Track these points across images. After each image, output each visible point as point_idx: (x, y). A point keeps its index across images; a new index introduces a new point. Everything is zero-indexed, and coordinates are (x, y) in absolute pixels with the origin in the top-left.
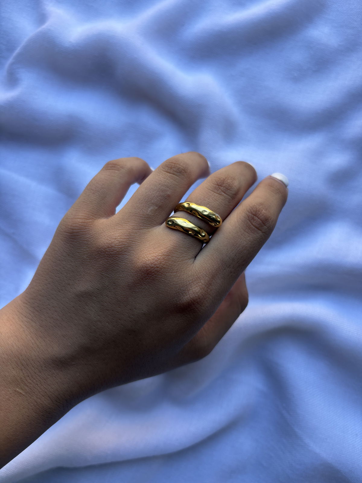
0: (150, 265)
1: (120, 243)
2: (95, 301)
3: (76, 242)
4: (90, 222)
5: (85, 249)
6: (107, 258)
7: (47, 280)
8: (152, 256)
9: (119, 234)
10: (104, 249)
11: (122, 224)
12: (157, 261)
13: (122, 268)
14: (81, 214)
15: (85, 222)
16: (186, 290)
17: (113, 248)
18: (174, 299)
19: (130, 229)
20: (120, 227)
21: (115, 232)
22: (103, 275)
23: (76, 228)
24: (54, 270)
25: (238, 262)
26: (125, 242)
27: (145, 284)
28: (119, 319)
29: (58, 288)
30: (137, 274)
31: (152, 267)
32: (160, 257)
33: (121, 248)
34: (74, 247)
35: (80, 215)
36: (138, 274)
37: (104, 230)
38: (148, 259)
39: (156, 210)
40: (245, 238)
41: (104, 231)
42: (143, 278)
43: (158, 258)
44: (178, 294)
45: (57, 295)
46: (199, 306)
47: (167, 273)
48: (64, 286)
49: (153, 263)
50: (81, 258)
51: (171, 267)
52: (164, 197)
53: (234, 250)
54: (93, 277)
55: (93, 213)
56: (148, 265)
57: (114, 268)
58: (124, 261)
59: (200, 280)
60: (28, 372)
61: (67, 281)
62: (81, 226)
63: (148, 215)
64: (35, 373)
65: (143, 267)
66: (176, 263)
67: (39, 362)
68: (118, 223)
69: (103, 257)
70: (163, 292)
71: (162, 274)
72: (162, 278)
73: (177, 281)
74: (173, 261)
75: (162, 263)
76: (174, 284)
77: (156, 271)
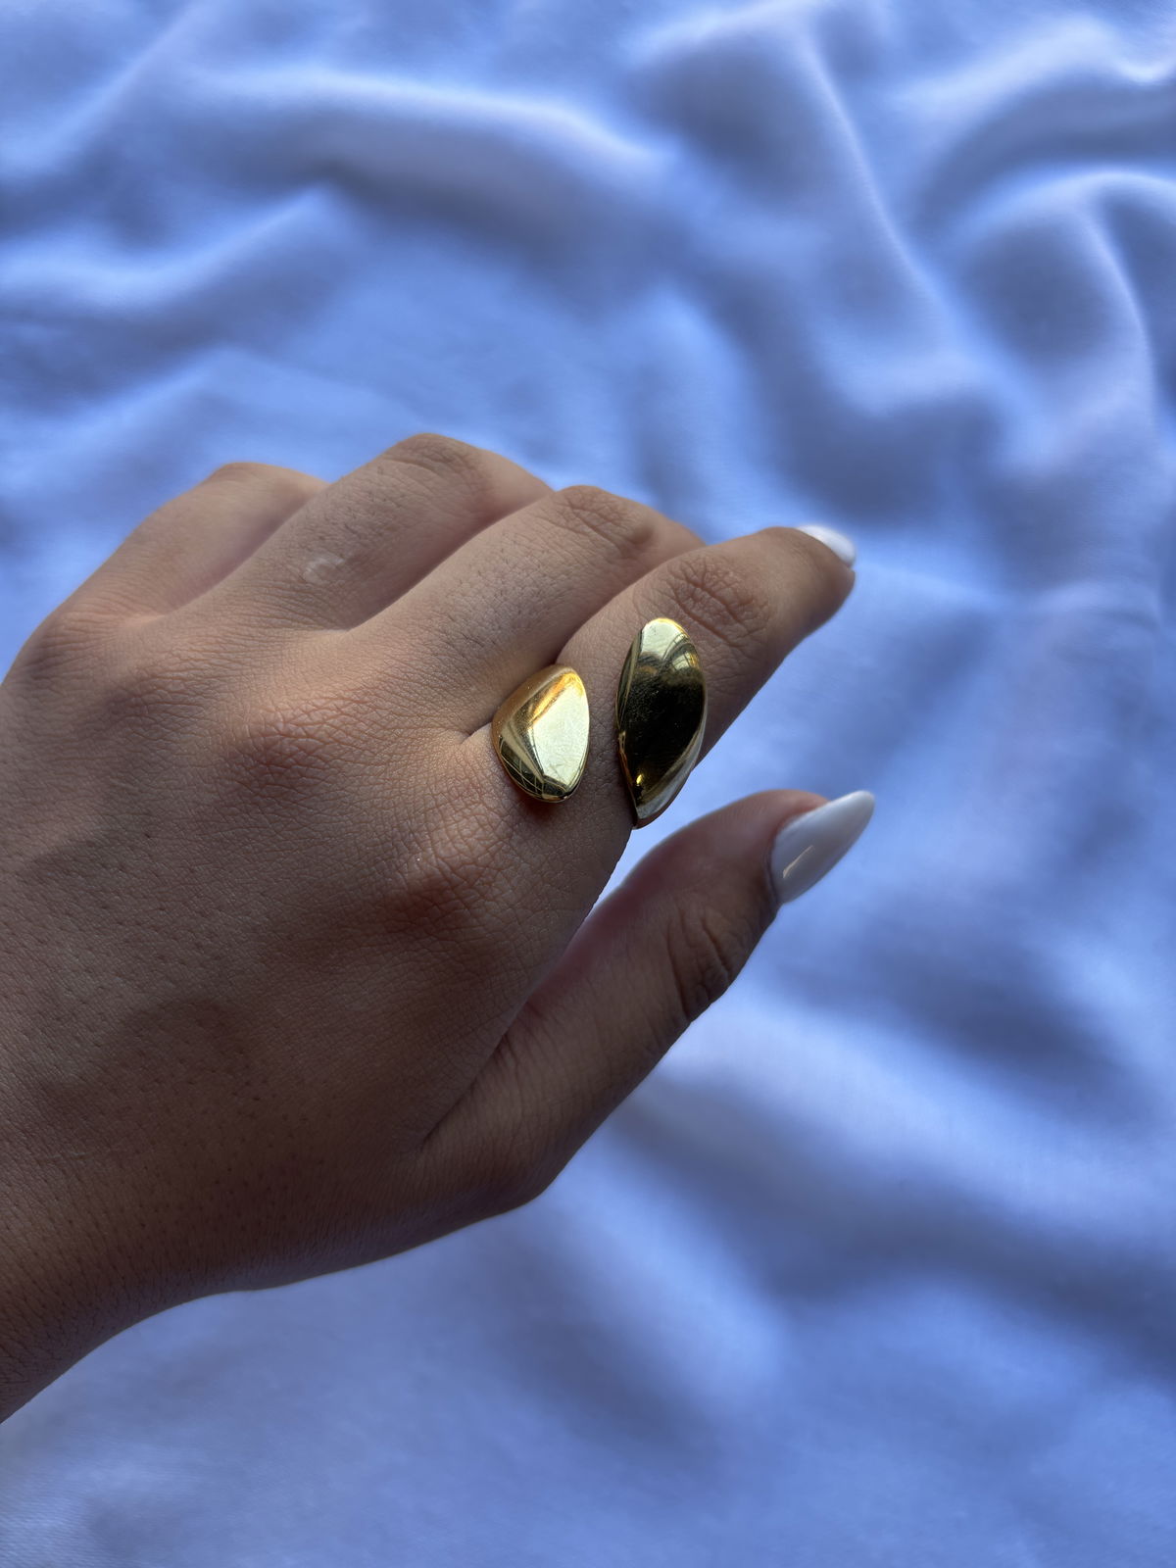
1: (185, 663)
4: (107, 621)
15: (89, 621)
38: (276, 707)
43: (314, 706)
49: (291, 720)
51: (365, 741)
62: (74, 632)
66: (388, 732)
69: (122, 719)
71: (327, 763)
72: (323, 780)
73: (386, 793)
74: (375, 722)
75: (331, 721)
76: (375, 806)
77: (301, 749)
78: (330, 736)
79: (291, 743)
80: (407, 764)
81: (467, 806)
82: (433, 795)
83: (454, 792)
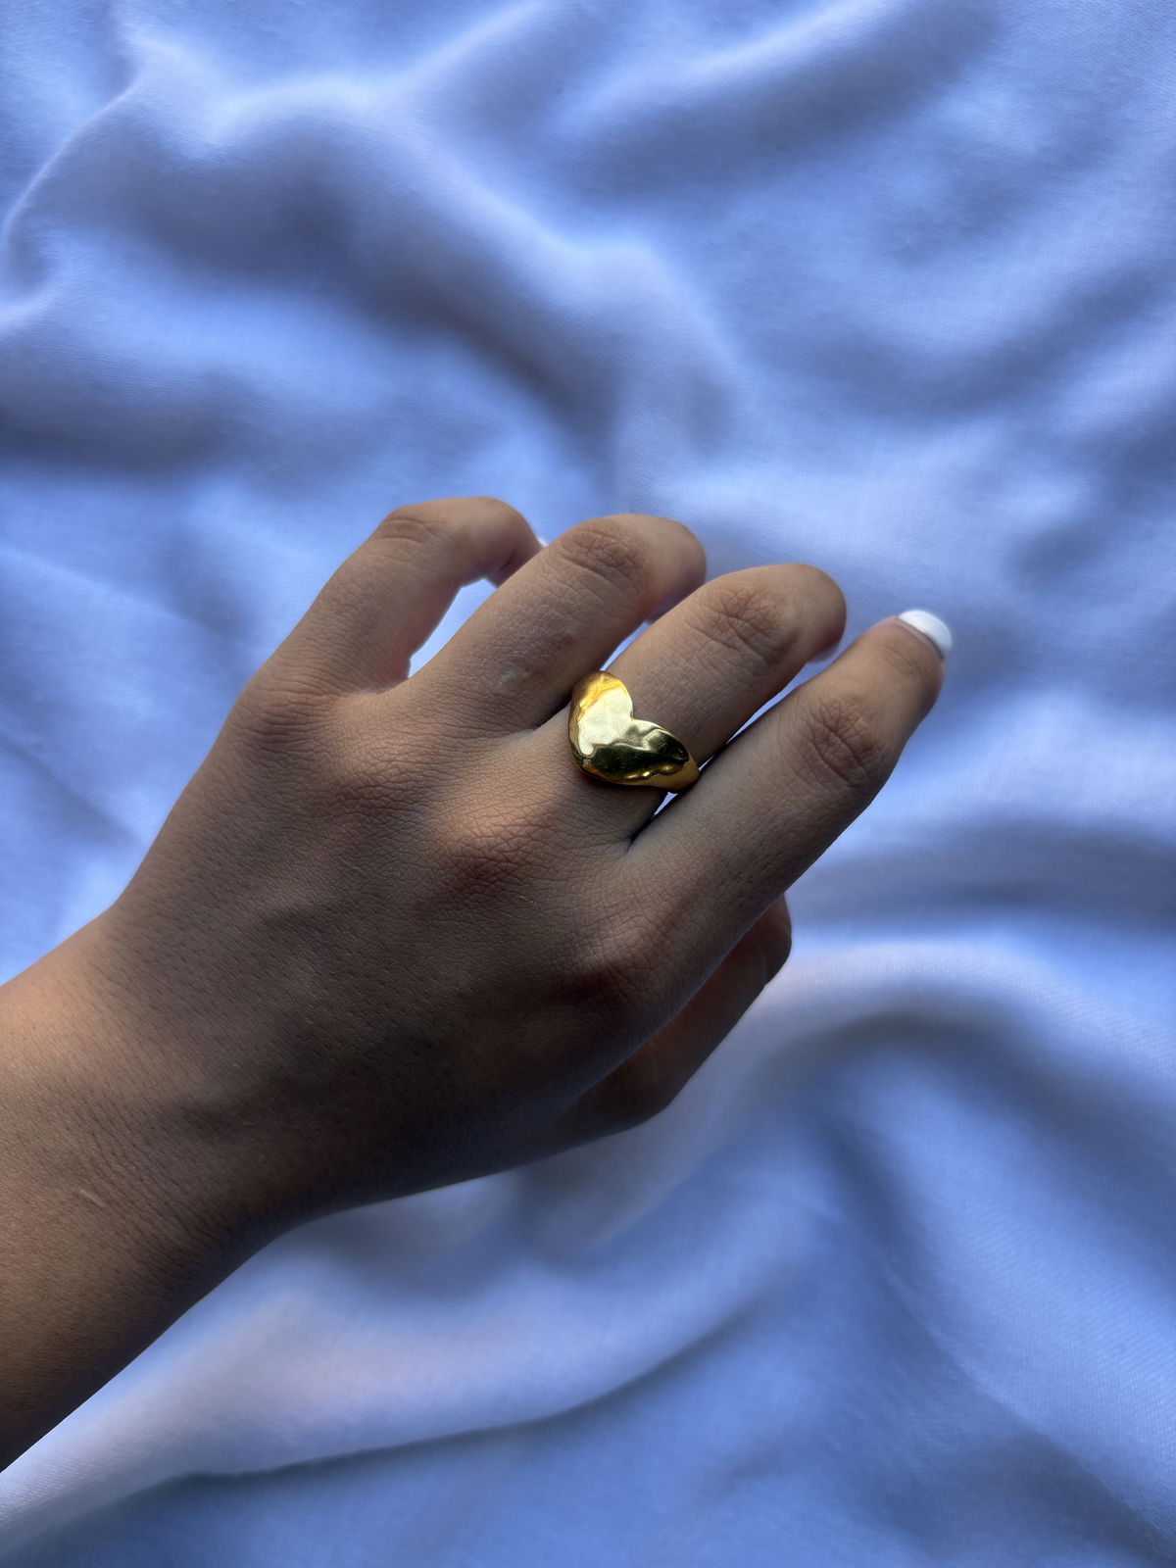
0: (487, 852)
1: (404, 775)
2: (319, 945)
3: (277, 761)
4: (322, 702)
5: (300, 783)
6: (363, 817)
7: (183, 870)
8: (495, 825)
9: (401, 748)
10: (355, 790)
11: (415, 718)
12: (506, 841)
13: (400, 852)
14: (297, 678)
15: (307, 704)
16: (596, 934)
17: (380, 788)
18: (555, 961)
19: (436, 736)
20: (407, 726)
21: (391, 741)
22: (346, 866)
23: (281, 719)
24: (207, 839)
25: (765, 866)
26: (417, 772)
27: (467, 905)
28: (387, 1004)
29: (215, 896)
30: (447, 874)
31: (493, 859)
32: (518, 828)
33: (403, 790)
34: (269, 775)
35: (293, 678)
36: (449, 876)
37: (361, 731)
38: (481, 832)
39: (525, 681)
40: (797, 795)
41: (360, 734)
42: (462, 889)
43: (511, 833)
44: (569, 945)
45: (210, 915)
46: (634, 988)
47: (536, 878)
48: (232, 891)
49: (493, 848)
50: (288, 810)
51: (550, 862)
52: (554, 644)
53: (758, 829)
54: (318, 871)
55: (333, 675)
56: (479, 850)
57: (379, 848)
58: (408, 831)
59: (642, 909)
60: (113, 1142)
61: (241, 877)
62: (294, 714)
63: (497, 695)
64: (134, 1146)
65: (465, 857)
66: (566, 852)
67: (145, 1114)
68: (404, 713)
69: (352, 812)
70: (523, 935)
71: (522, 880)
72: (519, 893)
73: (566, 905)
74: (557, 844)
75: (524, 848)
76: (558, 915)
77: (504, 871)
78: (524, 860)
79: (495, 866)
80: (583, 880)
81: (631, 918)
82: (605, 907)
83: (621, 906)
